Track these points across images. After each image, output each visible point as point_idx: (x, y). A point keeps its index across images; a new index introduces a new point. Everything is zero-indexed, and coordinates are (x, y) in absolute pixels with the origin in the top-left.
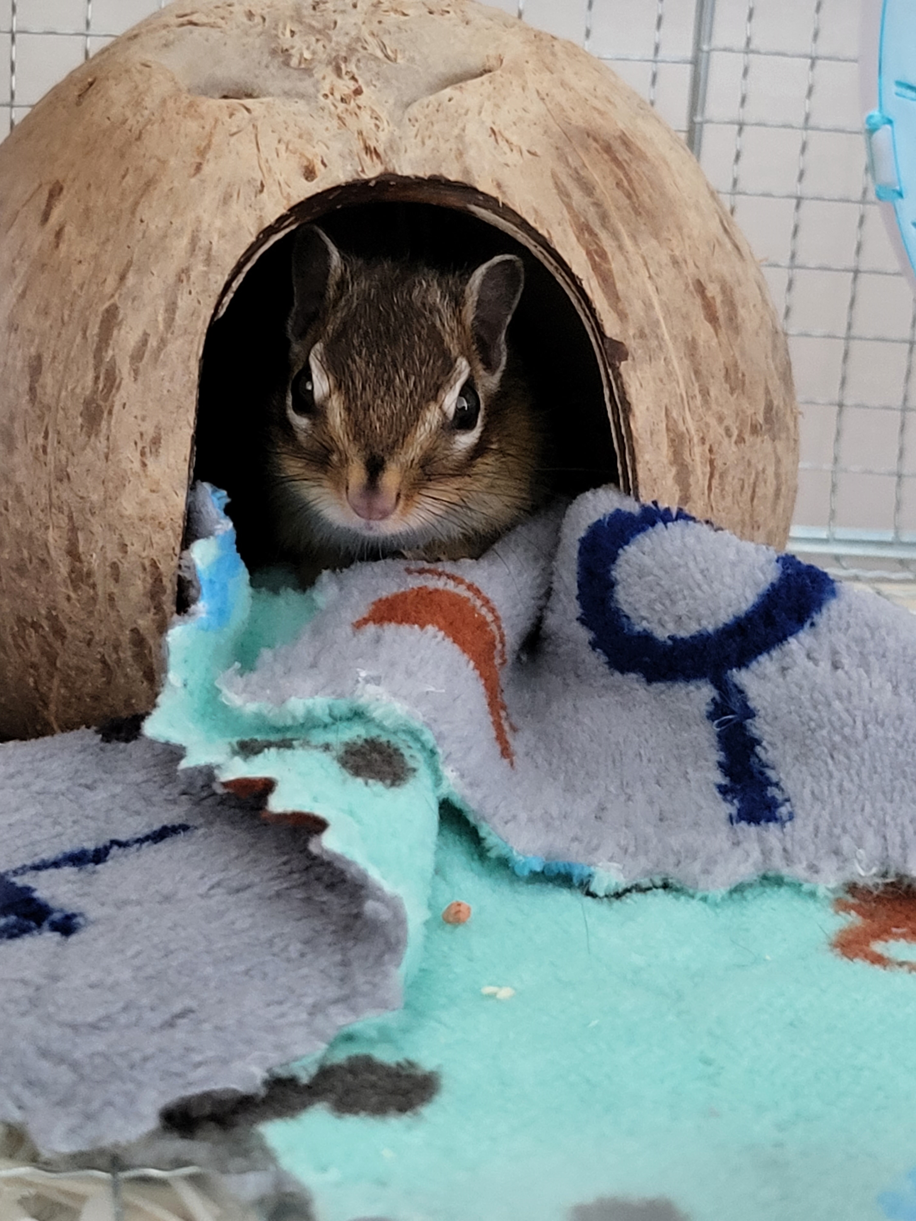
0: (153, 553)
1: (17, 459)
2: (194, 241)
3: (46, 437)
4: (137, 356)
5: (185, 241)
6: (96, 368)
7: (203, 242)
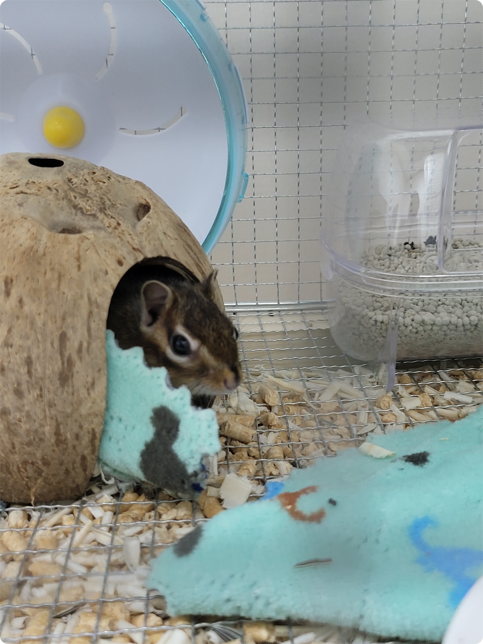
0: (93, 426)
1: (25, 401)
2: (89, 299)
3: (41, 390)
4: (80, 351)
5: (86, 299)
6: (62, 358)
7: (93, 299)
